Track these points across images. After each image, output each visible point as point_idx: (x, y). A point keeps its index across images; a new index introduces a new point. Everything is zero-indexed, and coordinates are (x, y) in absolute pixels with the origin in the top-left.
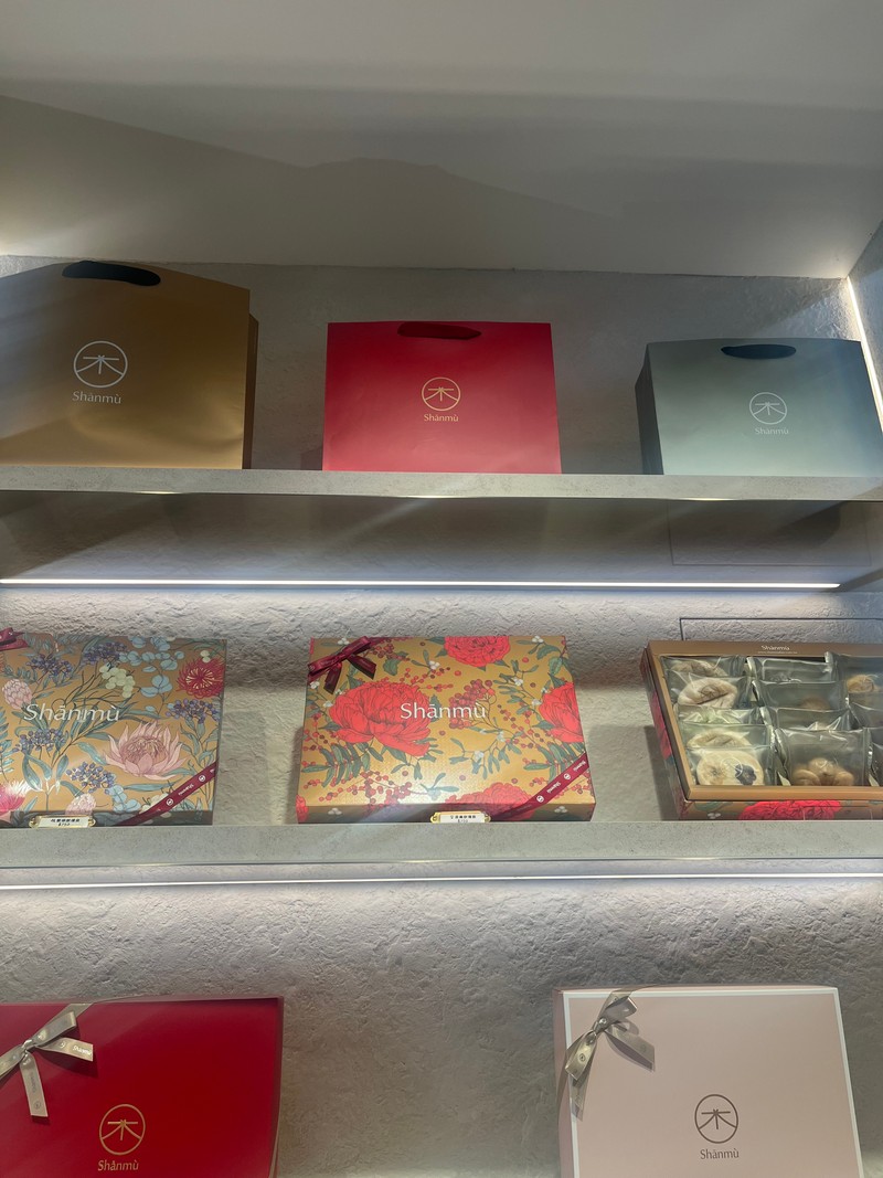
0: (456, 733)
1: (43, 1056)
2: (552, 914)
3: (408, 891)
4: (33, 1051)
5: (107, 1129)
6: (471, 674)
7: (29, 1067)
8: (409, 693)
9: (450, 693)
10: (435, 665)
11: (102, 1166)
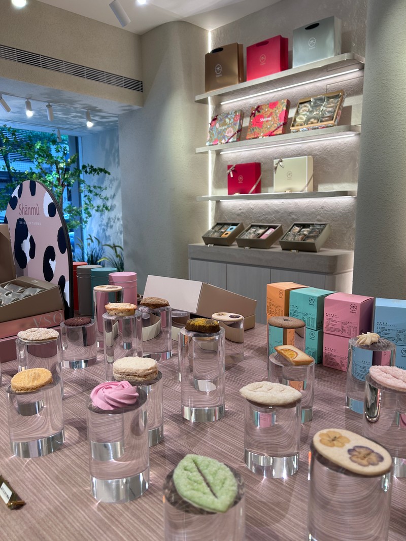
0: (266, 123)
4: (231, 170)
6: (271, 110)
8: (262, 117)
9: (267, 116)
10: (266, 110)
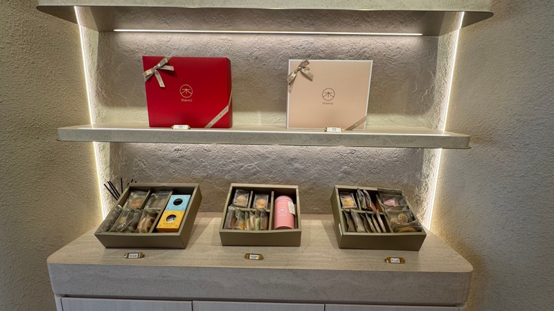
1: (161, 71)
2: (304, 45)
3: (260, 36)
4: (157, 69)
5: (182, 91)
7: (157, 74)
11: (182, 100)
